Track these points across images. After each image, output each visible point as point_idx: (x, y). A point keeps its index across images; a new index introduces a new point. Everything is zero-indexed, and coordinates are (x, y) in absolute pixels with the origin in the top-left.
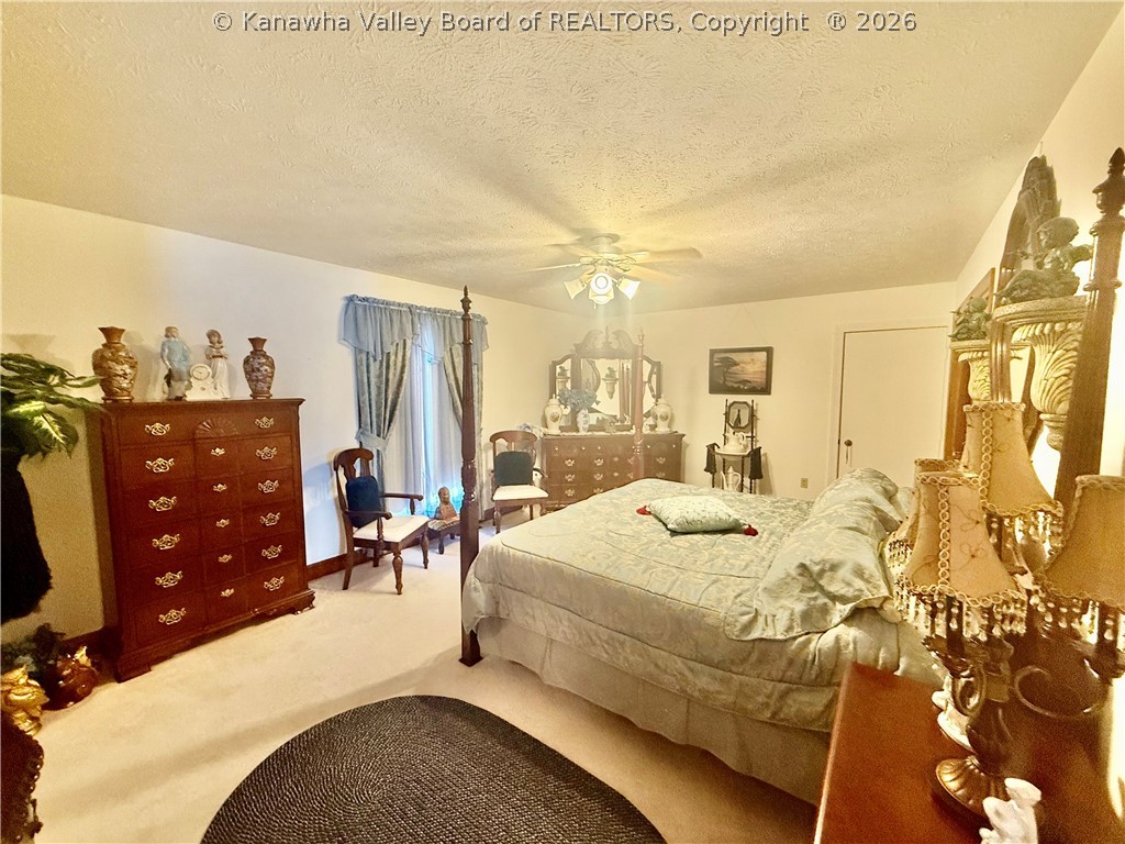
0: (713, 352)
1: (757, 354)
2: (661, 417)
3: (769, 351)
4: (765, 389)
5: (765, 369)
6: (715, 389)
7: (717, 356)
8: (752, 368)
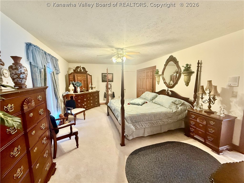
0: (102, 74)
1: (111, 74)
2: (94, 88)
3: (113, 74)
4: (112, 81)
5: (112, 77)
6: (103, 81)
7: (103, 74)
8: (110, 77)
